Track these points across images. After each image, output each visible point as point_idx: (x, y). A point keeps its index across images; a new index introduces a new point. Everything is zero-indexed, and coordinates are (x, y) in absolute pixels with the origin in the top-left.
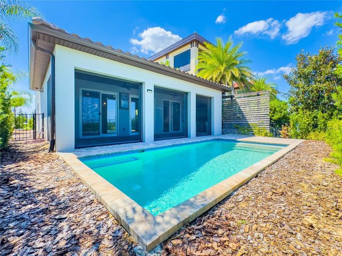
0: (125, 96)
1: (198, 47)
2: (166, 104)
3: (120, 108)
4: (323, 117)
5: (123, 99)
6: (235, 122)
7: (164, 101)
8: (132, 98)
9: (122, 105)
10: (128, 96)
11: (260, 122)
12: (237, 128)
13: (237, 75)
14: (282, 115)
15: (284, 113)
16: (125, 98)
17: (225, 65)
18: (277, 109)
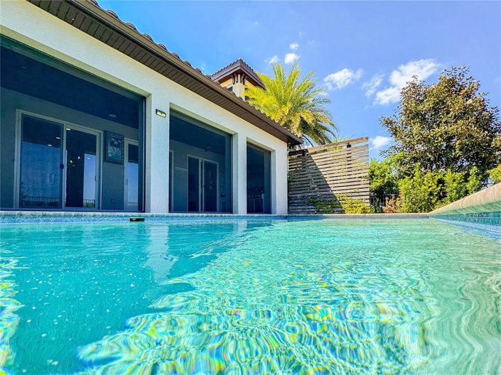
0: (117, 140)
1: (244, 84)
2: (193, 164)
3: (105, 160)
4: (454, 180)
5: (112, 144)
6: (310, 194)
7: (189, 158)
8: (129, 145)
9: (110, 155)
10: (122, 139)
11: (353, 191)
12: (314, 204)
13: (310, 121)
14: (386, 181)
15: (389, 178)
16: (116, 143)
17: (289, 105)
18: (377, 172)
